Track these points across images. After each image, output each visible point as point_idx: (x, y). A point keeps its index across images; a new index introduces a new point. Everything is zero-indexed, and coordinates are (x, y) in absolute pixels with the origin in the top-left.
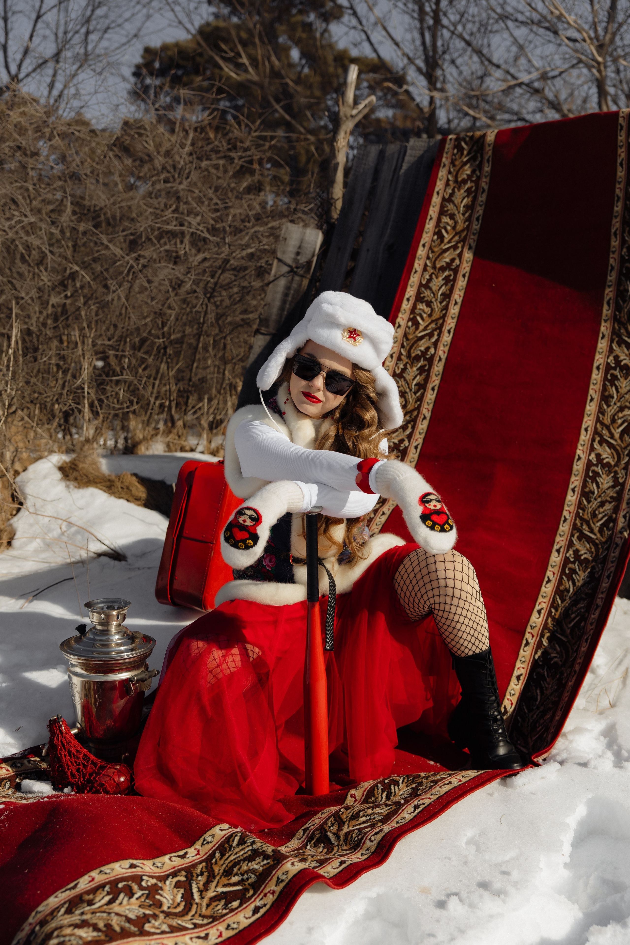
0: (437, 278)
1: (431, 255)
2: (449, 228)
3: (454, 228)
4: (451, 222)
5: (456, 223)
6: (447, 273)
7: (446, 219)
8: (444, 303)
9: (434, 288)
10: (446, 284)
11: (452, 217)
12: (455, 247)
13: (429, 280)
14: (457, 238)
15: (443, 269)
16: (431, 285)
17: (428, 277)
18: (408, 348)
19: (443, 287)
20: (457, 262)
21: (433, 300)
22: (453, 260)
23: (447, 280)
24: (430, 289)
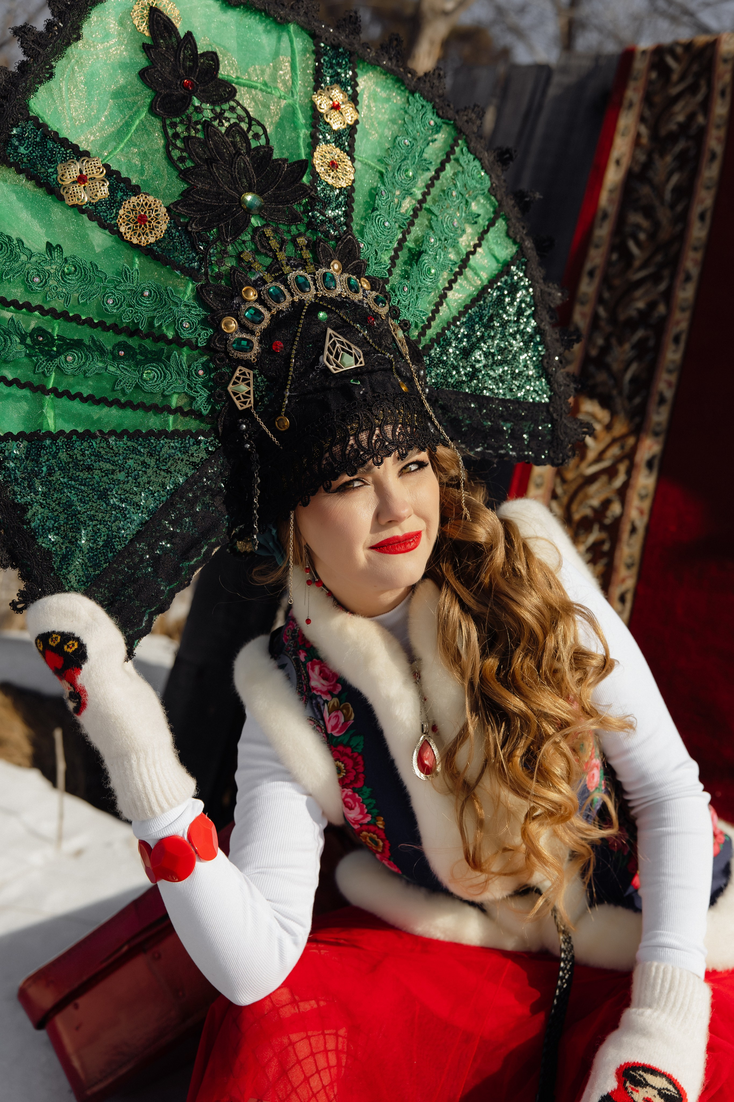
0: (621, 343)
1: (606, 295)
2: (642, 236)
3: (652, 236)
4: (645, 223)
5: (657, 225)
6: (640, 333)
7: (636, 218)
8: (637, 400)
9: (616, 367)
10: (638, 358)
11: (648, 212)
12: (656, 278)
13: (605, 350)
14: (659, 258)
15: (632, 325)
16: (609, 359)
17: (600, 342)
18: (565, 500)
19: (634, 367)
20: (662, 309)
21: (615, 392)
22: (652, 306)
23: (641, 347)
24: (607, 368)
